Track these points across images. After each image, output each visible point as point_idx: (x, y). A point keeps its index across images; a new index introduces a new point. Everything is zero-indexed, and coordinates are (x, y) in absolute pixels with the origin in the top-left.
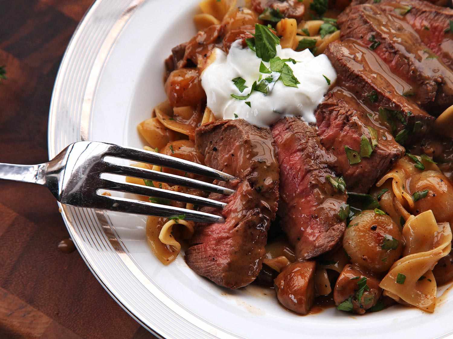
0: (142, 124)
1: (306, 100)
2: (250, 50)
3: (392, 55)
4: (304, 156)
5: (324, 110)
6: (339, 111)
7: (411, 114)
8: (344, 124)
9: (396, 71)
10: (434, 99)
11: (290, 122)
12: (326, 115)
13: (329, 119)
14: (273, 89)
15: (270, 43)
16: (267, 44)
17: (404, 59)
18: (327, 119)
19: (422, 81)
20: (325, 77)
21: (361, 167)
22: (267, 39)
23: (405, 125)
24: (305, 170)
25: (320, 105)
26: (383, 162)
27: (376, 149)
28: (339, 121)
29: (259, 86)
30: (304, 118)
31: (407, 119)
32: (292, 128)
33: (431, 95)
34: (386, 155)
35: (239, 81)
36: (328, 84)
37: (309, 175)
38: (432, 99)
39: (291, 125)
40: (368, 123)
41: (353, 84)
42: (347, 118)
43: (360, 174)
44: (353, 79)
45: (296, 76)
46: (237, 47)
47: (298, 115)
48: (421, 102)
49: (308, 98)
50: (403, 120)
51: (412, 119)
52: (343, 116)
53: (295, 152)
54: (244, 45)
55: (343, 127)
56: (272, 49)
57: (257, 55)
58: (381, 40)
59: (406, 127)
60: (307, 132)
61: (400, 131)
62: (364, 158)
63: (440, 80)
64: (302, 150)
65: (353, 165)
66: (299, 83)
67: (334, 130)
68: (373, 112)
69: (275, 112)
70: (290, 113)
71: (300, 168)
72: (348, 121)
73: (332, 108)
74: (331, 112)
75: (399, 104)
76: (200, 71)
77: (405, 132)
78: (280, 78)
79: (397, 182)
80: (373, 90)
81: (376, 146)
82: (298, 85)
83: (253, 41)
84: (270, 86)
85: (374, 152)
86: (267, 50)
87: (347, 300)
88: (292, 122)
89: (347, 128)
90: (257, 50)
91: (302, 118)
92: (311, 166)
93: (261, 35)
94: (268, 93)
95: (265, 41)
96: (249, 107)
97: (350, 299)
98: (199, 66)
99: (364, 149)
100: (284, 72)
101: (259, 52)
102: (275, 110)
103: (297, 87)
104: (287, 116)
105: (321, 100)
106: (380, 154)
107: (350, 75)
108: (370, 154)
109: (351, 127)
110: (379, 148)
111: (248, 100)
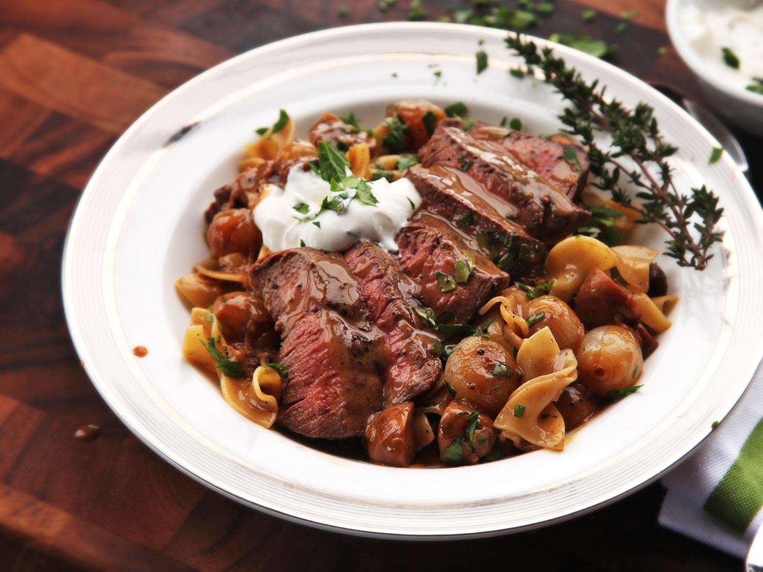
0: (181, 282)
1: (387, 222)
2: (313, 173)
3: (487, 174)
4: (383, 283)
5: (409, 234)
6: (427, 233)
7: (515, 233)
8: (434, 247)
9: (494, 190)
10: (541, 220)
11: (365, 246)
12: (412, 239)
13: (415, 244)
14: (348, 206)
15: (338, 165)
16: (335, 165)
17: (502, 177)
18: (412, 244)
19: (525, 200)
20: (409, 199)
21: (457, 294)
22: (334, 159)
23: (508, 248)
24: (386, 299)
25: (403, 228)
26: (483, 287)
27: (475, 271)
28: (428, 244)
29: (331, 203)
30: (383, 244)
31: (510, 239)
32: (368, 252)
33: (537, 215)
34: (487, 279)
35: (301, 207)
36: (411, 207)
37: (391, 305)
38: (539, 220)
39: (366, 250)
40: (462, 246)
41: (442, 208)
42: (438, 241)
43: (455, 302)
44: (442, 201)
45: (375, 195)
46: (298, 171)
47: (376, 239)
48: (526, 225)
49: (389, 219)
50: (505, 241)
51: (516, 239)
52: (432, 239)
53: (372, 280)
54: (306, 168)
55: (433, 251)
56: (340, 170)
57: (323, 178)
58: (472, 160)
59: (510, 251)
60: (385, 259)
61: (502, 256)
62: (459, 284)
63: (546, 199)
64: (381, 277)
65: (446, 293)
66: (379, 202)
67: (422, 255)
68: (469, 236)
69: (349, 233)
70: (367, 237)
71: (379, 298)
72: (438, 243)
73: (418, 231)
74: (417, 235)
75: (499, 223)
76: (252, 209)
77: (509, 257)
78: (356, 197)
79: (505, 307)
80: (468, 211)
81: (475, 269)
82: (377, 204)
83: (317, 164)
84: (345, 202)
85: (472, 276)
86: (334, 171)
87: (455, 441)
88: (368, 246)
89: (437, 251)
90: (322, 172)
91: (380, 244)
92: (393, 295)
93: (326, 155)
94: (343, 211)
95: (332, 161)
96: (318, 228)
97: (458, 440)
98: (250, 204)
99: (460, 272)
100: (361, 188)
101: (325, 175)
102: (349, 230)
103: (376, 206)
104: (362, 240)
105: (404, 224)
106: (480, 278)
107: (438, 197)
108: (467, 277)
109: (443, 248)
110: (478, 271)
111: (316, 220)
